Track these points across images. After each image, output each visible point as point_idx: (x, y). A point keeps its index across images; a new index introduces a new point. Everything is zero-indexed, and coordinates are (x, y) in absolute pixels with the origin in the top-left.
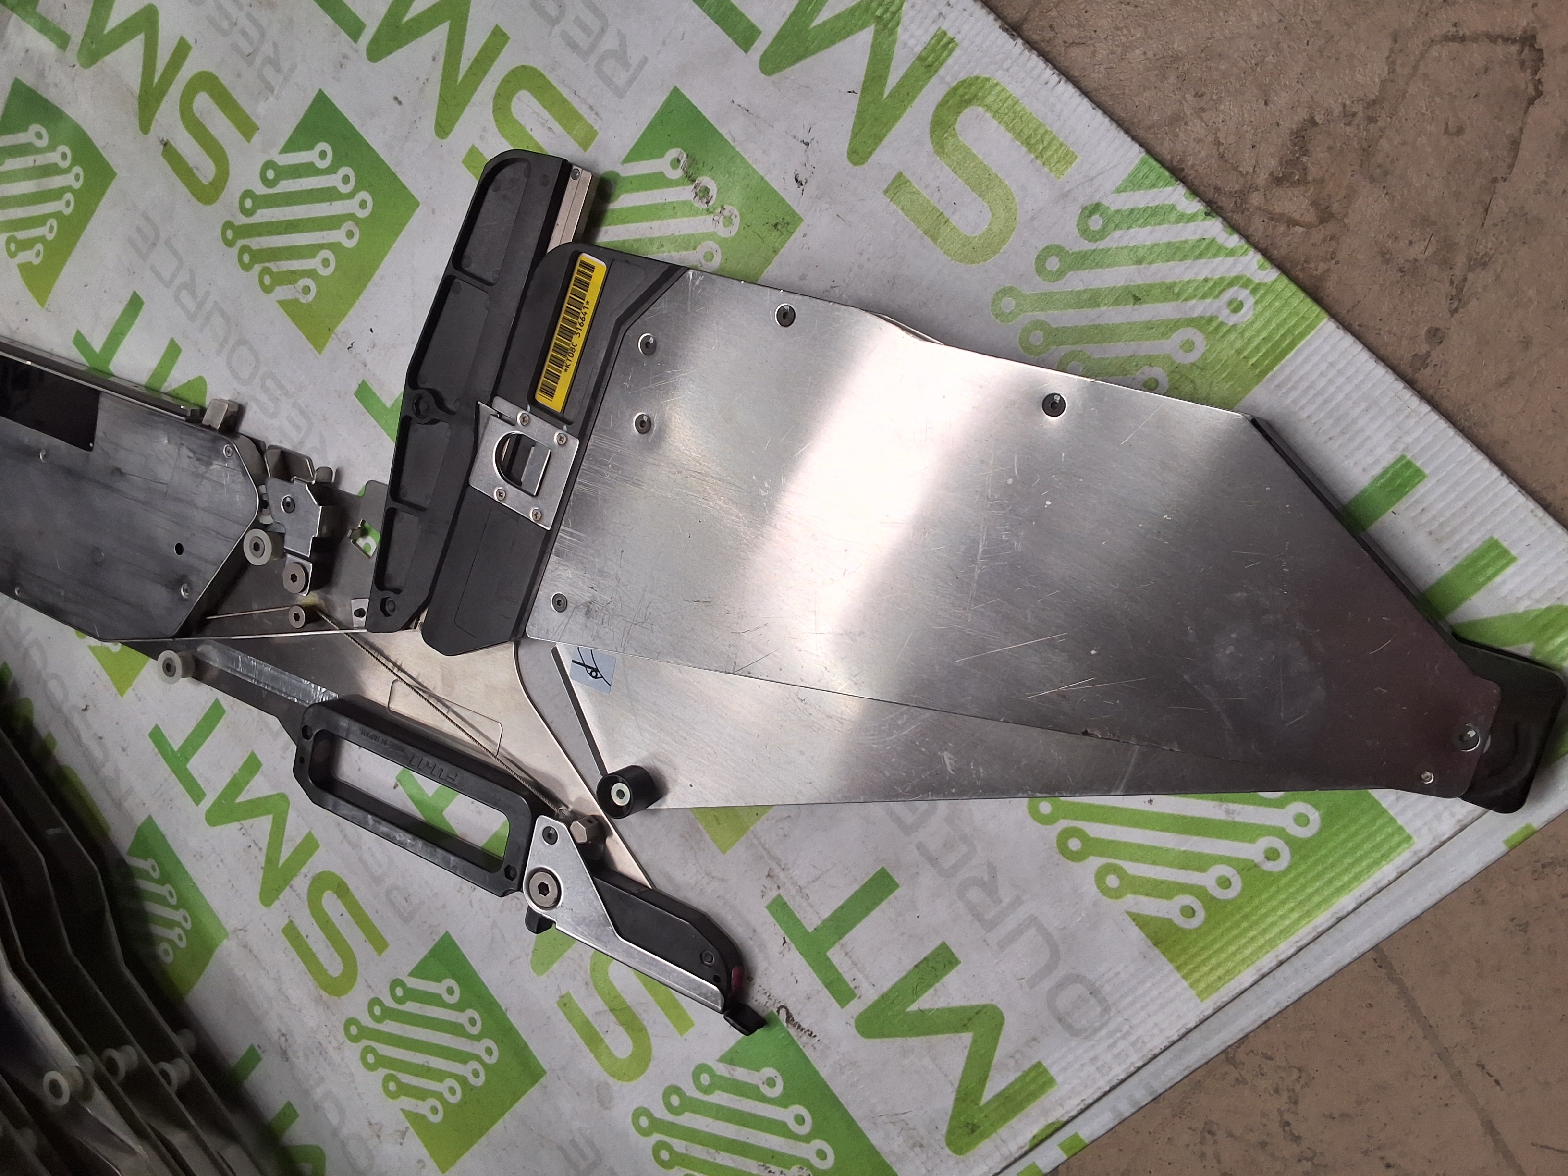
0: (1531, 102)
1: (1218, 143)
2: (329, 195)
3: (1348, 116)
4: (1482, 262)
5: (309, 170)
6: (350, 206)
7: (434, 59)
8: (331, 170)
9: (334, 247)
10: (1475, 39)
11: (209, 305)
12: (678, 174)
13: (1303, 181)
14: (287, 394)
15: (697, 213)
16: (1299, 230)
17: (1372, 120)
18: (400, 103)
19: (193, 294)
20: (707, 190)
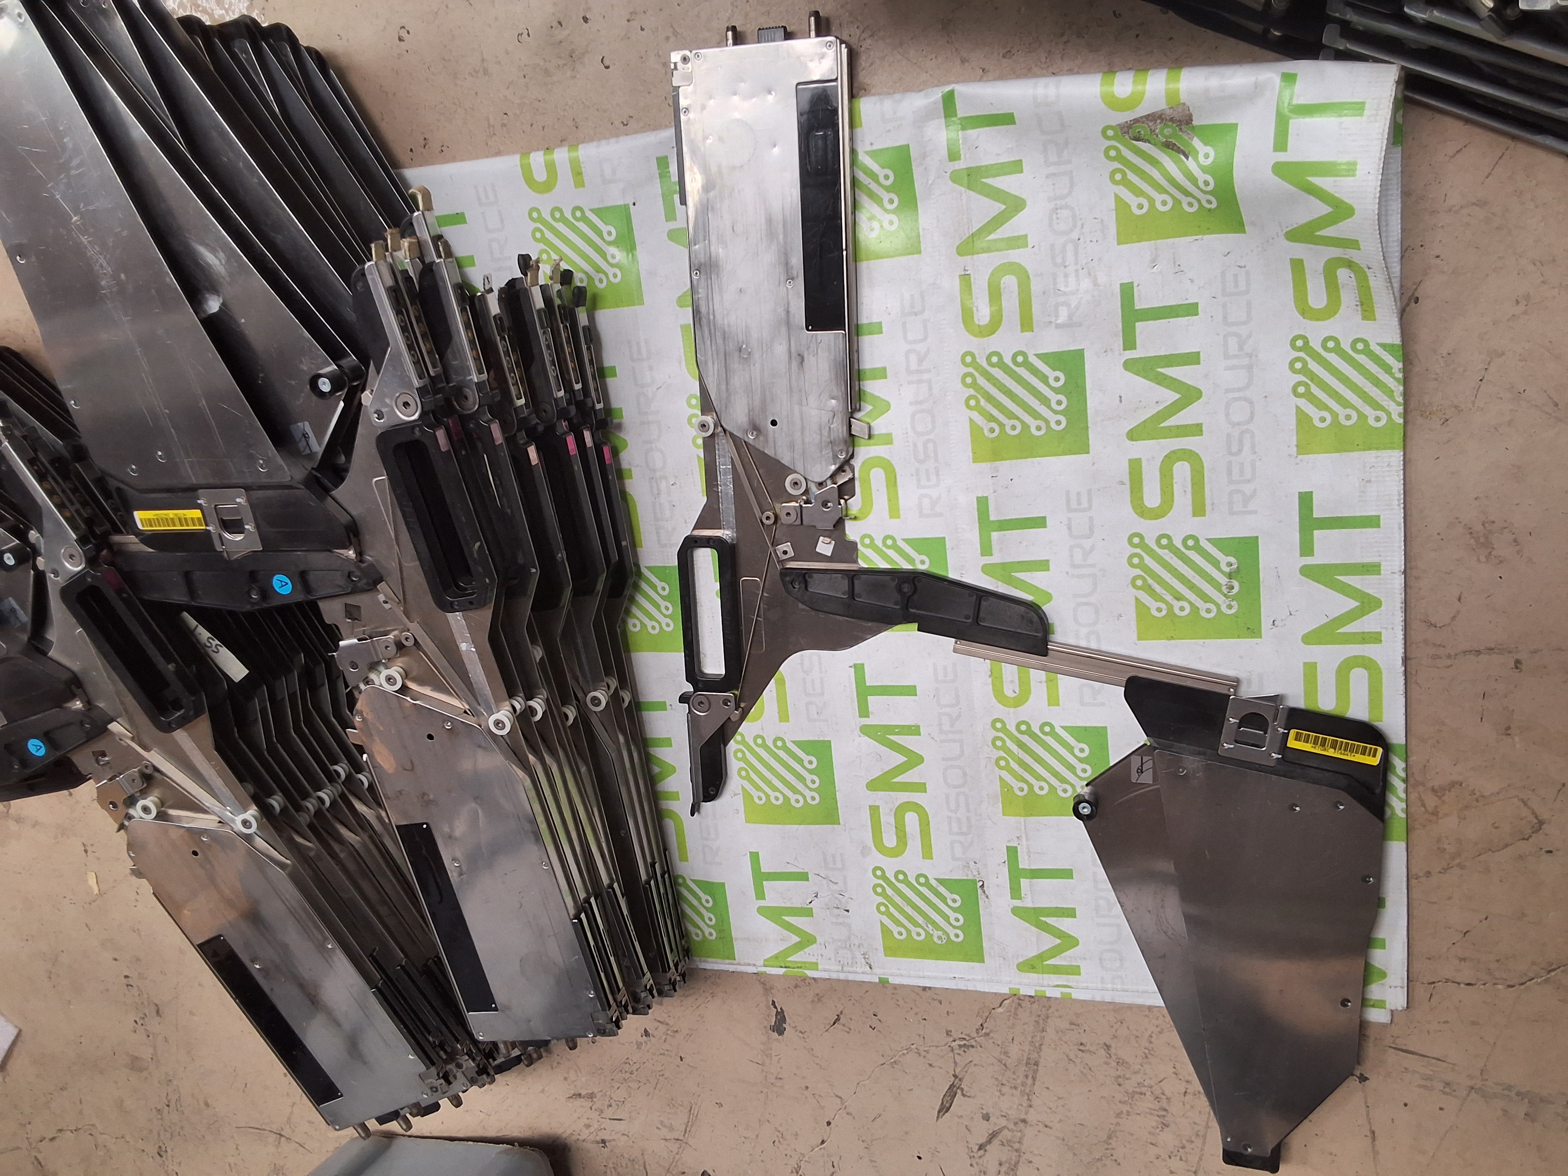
0: (1524, 839)
1: (1428, 761)
2: (1045, 401)
3: (1473, 792)
4: (1461, 866)
5: (1044, 379)
6: (1052, 418)
7: (1157, 402)
8: (1056, 391)
9: (1025, 426)
10: (1529, 808)
11: (926, 377)
12: (1227, 570)
13: (1440, 798)
14: (936, 460)
15: (1220, 591)
16: (1423, 809)
17: (1477, 801)
18: (1121, 401)
19: (920, 361)
20: (1233, 588)
